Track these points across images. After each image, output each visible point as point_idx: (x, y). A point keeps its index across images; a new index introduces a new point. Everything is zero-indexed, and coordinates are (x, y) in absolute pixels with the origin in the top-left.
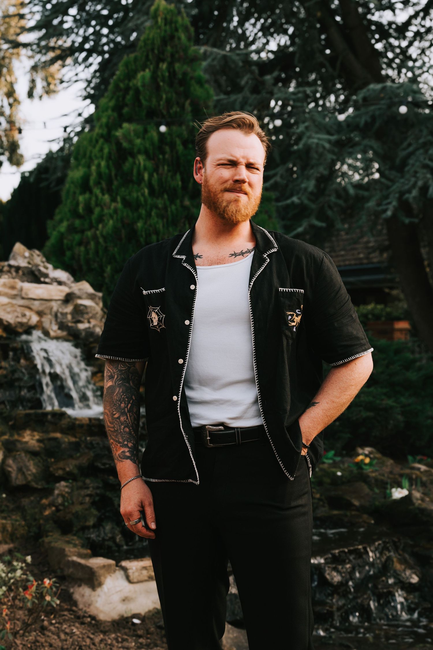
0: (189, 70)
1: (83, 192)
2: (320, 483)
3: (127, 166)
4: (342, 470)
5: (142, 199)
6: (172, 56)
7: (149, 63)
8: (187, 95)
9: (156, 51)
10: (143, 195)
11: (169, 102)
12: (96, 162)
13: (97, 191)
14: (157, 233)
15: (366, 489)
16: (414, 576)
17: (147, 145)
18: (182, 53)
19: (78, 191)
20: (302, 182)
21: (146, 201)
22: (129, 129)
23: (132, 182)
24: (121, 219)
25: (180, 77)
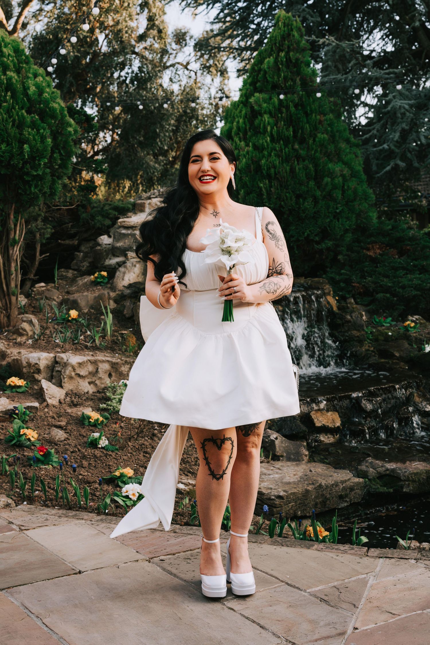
0: (300, 56)
2: (376, 340)
3: (257, 122)
4: (392, 331)
5: (265, 144)
6: (289, 47)
8: (298, 73)
9: (278, 45)
10: (266, 141)
11: (286, 79)
12: (237, 120)
13: (236, 139)
14: (275, 167)
15: (407, 345)
16: (428, 406)
17: (271, 108)
18: (295, 45)
20: (391, 134)
22: (259, 97)
23: (260, 132)
24: (252, 158)
25: (294, 61)
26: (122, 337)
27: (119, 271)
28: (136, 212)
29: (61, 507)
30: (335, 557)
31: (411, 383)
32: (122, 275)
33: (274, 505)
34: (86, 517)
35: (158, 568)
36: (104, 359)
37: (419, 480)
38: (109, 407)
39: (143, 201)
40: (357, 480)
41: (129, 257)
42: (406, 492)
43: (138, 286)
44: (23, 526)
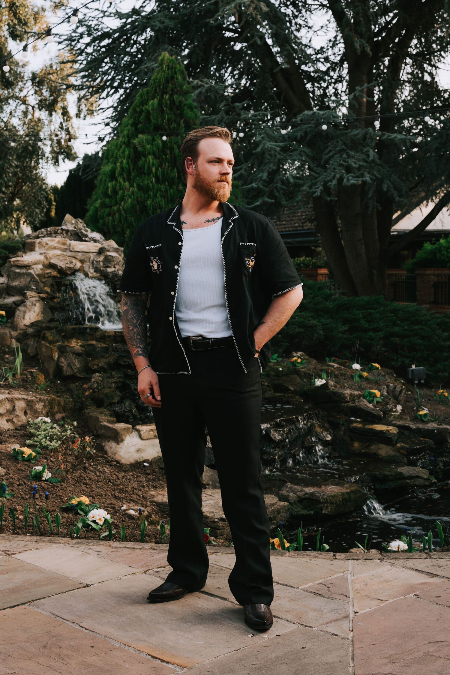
0: (183, 99)
1: (111, 181)
2: (268, 375)
3: (140, 163)
4: (282, 367)
5: (151, 185)
6: (172, 90)
7: (156, 95)
8: (181, 116)
9: (162, 87)
10: (151, 182)
11: (169, 120)
12: (120, 160)
13: (121, 180)
14: (161, 208)
15: (298, 379)
16: (328, 436)
17: (155, 149)
18: (178, 88)
19: (108, 180)
20: (258, 174)
21: (153, 186)
22: (143, 138)
23: (144, 173)
24: (137, 198)
25: (177, 104)
26: (32, 376)
27: (19, 310)
28: (26, 251)
29: (32, 534)
30: (309, 561)
31: (312, 414)
32: (22, 314)
33: (217, 527)
34: (62, 541)
35: (157, 579)
36: (20, 396)
37: (336, 502)
38: (36, 443)
39: (33, 241)
40: (282, 503)
41: (28, 296)
42: (325, 513)
43: (40, 325)
44: (8, 551)
